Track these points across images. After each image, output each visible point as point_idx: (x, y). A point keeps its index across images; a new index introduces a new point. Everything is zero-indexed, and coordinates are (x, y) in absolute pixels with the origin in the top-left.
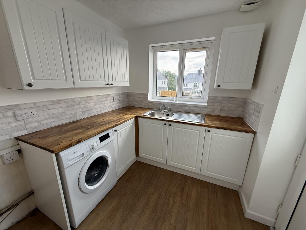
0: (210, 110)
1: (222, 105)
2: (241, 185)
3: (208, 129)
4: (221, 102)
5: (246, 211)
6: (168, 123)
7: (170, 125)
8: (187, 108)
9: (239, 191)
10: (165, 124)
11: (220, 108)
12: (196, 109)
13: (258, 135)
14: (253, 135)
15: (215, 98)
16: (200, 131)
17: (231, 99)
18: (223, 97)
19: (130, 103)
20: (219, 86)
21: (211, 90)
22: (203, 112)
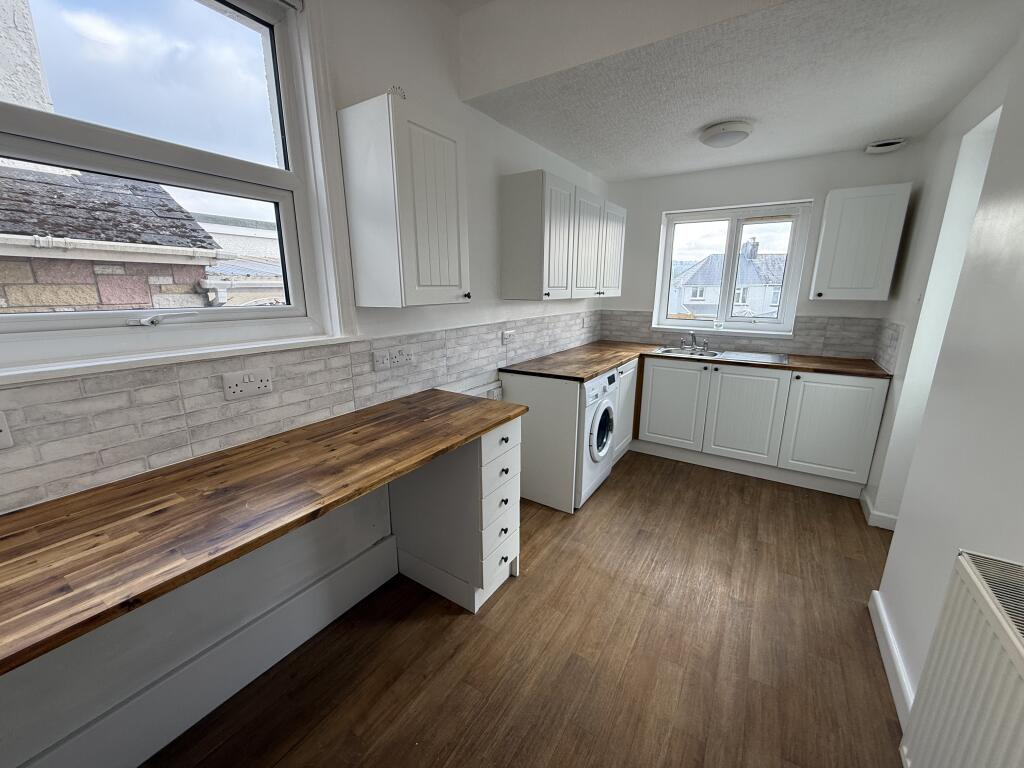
0: (798, 345)
1: (828, 334)
2: (865, 482)
3: (796, 374)
4: (825, 329)
5: (869, 513)
6: (710, 365)
7: (716, 369)
8: (744, 342)
9: (861, 498)
10: (706, 368)
11: (822, 340)
12: (767, 343)
13: (896, 381)
14: (887, 381)
15: (812, 319)
16: (779, 379)
17: (846, 322)
18: (830, 318)
19: (607, 333)
20: (820, 295)
21: (803, 302)
22: (781, 350)
